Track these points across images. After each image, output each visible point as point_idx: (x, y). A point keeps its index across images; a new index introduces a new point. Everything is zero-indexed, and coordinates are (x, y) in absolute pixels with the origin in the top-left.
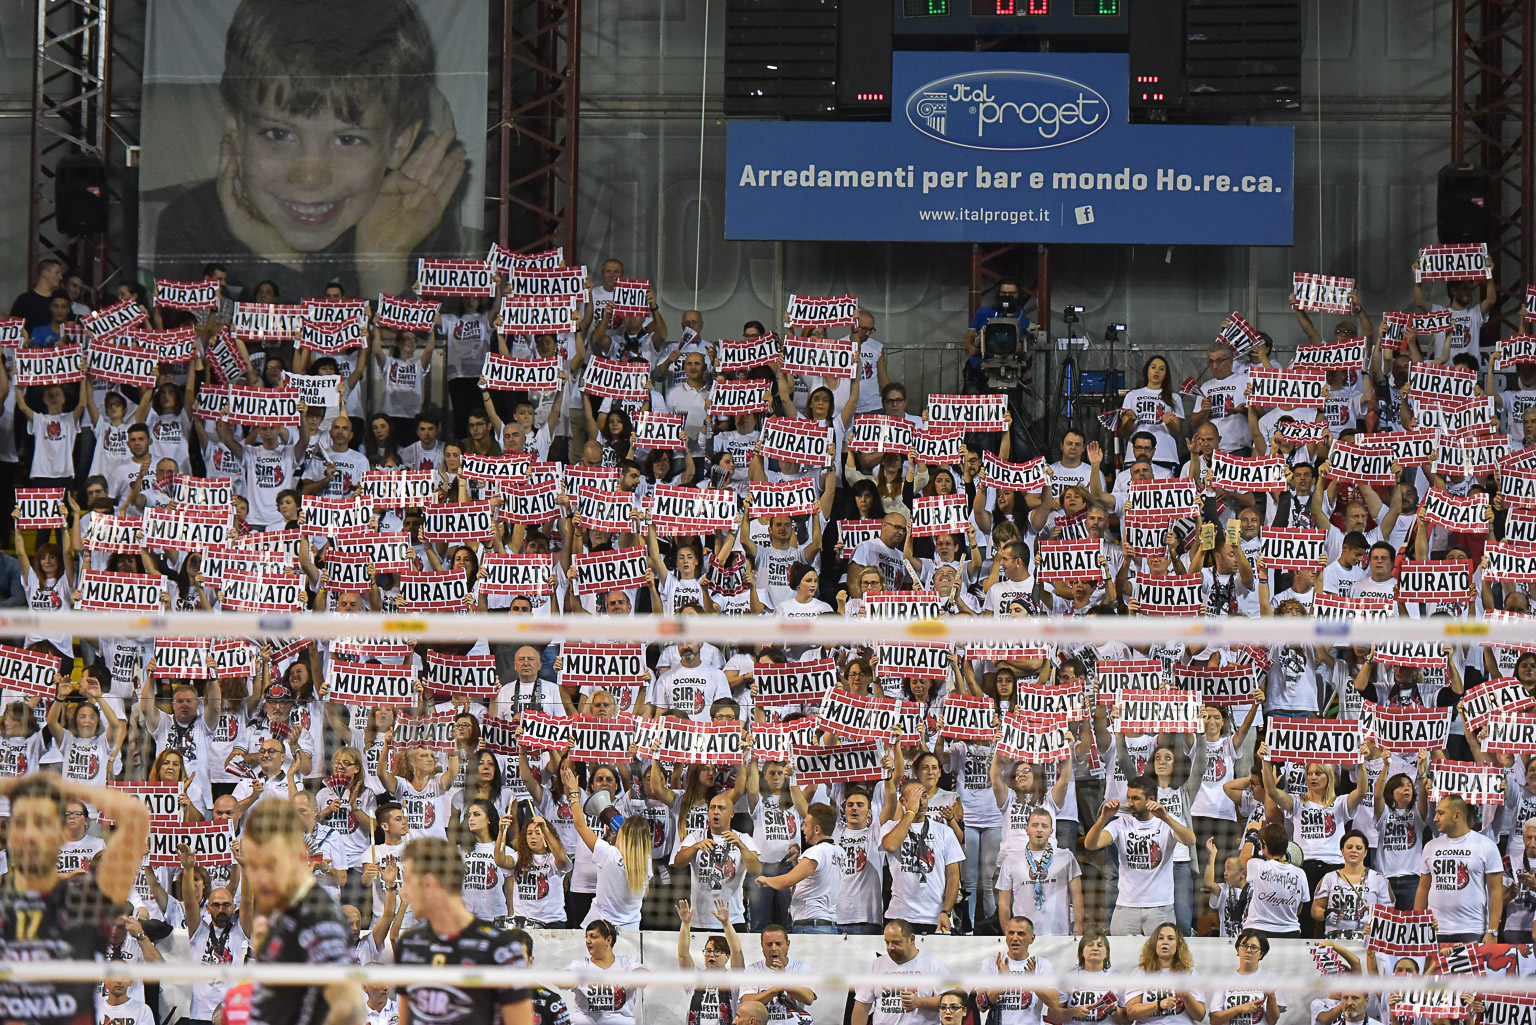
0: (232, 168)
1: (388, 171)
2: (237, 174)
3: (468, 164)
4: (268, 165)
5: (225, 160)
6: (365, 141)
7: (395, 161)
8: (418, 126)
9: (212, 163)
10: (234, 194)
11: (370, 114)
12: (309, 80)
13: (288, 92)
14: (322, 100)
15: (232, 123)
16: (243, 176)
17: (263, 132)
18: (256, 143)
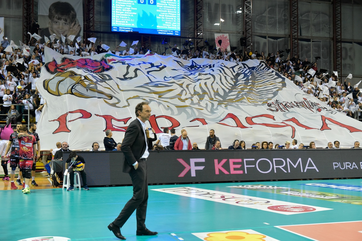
0: (50, 26)
1: (71, 28)
2: (51, 27)
3: (81, 28)
4: (55, 26)
5: (49, 25)
6: (67, 24)
7: (71, 27)
8: (74, 23)
9: (48, 26)
10: (51, 30)
11: (68, 21)
12: (60, 16)
13: (57, 17)
14: (62, 19)
15: (50, 21)
16: (52, 27)
17: (54, 22)
18: (53, 23)
